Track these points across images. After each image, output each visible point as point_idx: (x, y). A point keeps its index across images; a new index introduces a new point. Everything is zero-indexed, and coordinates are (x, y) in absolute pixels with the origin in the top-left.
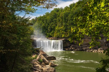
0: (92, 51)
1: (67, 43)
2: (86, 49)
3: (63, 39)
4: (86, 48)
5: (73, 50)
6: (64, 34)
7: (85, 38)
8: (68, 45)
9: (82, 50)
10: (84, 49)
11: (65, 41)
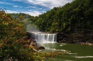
0: (80, 43)
1: (60, 36)
2: (76, 42)
3: (57, 33)
5: (65, 42)
7: (76, 32)
8: (61, 38)
9: (73, 43)
10: (74, 41)
11: (58, 35)
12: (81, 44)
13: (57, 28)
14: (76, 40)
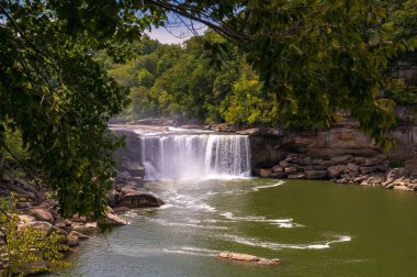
0: (360, 182)
1: (269, 147)
2: (342, 173)
3: (251, 131)
4: (342, 167)
5: (289, 176)
6: (260, 108)
7: (342, 126)
8: (274, 155)
9: (327, 177)
10: (333, 171)
11: (259, 139)
12: (364, 183)
13: (255, 106)
14: (341, 163)
